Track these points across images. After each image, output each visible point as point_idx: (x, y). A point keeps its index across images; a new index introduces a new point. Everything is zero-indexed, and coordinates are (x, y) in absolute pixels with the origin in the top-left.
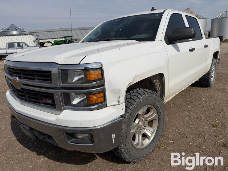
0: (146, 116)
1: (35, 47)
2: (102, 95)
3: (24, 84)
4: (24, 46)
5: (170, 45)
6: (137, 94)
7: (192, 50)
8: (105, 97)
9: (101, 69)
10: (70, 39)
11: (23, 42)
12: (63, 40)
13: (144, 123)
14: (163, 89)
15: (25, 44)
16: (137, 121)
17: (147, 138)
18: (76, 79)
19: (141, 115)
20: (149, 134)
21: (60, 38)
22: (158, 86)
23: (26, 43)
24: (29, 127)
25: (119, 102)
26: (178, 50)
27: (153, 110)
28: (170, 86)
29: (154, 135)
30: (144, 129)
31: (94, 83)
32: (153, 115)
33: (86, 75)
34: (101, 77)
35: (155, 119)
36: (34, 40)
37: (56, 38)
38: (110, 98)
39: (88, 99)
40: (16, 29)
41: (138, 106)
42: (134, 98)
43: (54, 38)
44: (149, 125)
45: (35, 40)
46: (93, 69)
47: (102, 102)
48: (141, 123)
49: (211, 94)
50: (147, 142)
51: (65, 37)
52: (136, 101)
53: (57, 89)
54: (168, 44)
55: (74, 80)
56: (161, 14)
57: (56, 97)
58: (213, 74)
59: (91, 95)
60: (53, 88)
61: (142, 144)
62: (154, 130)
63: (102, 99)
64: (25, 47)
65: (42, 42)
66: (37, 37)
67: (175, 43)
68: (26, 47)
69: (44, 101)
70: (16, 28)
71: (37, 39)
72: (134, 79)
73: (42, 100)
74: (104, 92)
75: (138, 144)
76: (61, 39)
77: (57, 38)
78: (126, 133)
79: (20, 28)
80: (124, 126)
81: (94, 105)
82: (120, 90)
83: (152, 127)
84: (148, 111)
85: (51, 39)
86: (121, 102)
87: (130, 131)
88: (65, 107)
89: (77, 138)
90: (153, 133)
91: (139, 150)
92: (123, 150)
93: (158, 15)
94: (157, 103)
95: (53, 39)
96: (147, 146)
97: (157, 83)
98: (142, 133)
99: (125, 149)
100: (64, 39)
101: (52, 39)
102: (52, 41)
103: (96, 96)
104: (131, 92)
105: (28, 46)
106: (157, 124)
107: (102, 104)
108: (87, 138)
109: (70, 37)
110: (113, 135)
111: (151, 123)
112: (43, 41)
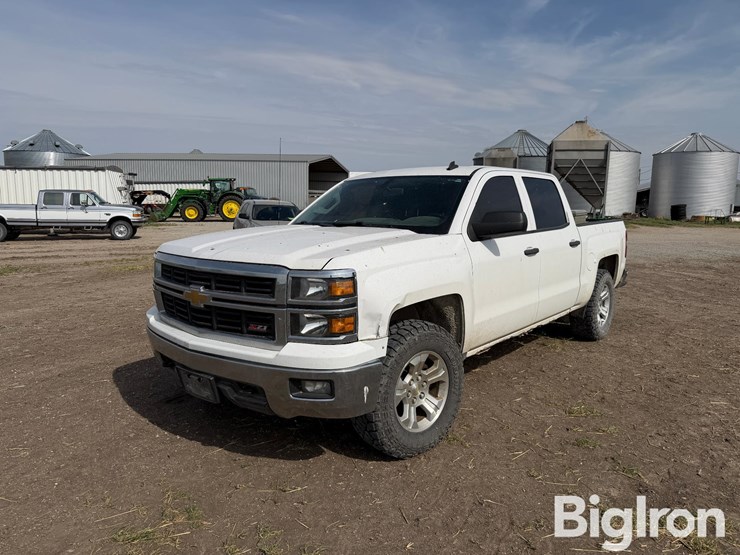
0: (425, 373)
1: (120, 206)
2: (352, 319)
3: (214, 299)
4: (90, 203)
5: (479, 243)
6: (409, 328)
7: (531, 252)
8: (355, 323)
9: (353, 279)
10: (227, 188)
11: (88, 192)
12: (203, 188)
13: (421, 386)
14: (461, 324)
15: (96, 196)
16: (408, 379)
17: (425, 416)
18: (311, 291)
19: (416, 369)
20: (430, 408)
21: (196, 182)
22: (453, 319)
23: (97, 193)
24: (212, 376)
25: (378, 334)
26: (496, 251)
27: (439, 362)
28: (476, 321)
29: (439, 412)
30: (421, 398)
31: (342, 300)
32: (439, 372)
33: (330, 288)
34: (352, 291)
35: (443, 382)
36: (120, 185)
37: (181, 183)
38: (364, 328)
39: (329, 326)
40: (57, 146)
41: (410, 347)
42: (404, 333)
43: (178, 183)
44: (430, 393)
45: (124, 185)
46: (341, 278)
47: (351, 332)
48: (414, 386)
49: (592, 355)
50: (425, 424)
51: (212, 182)
52: (408, 338)
53: (282, 306)
54: (473, 241)
55: (309, 293)
56: (466, 179)
57: (278, 320)
58: (604, 310)
59: (335, 318)
60: (275, 306)
61: (415, 426)
62: (440, 403)
63: (352, 328)
64: (94, 204)
65: (140, 192)
66: (130, 178)
67: (490, 238)
68: (97, 205)
69: (252, 327)
70: (58, 143)
71: (129, 183)
72: (405, 299)
73: (248, 326)
74: (355, 315)
75: (408, 422)
76: (199, 187)
77: (185, 183)
78: (386, 393)
79: (68, 144)
80: (384, 381)
81: (338, 335)
82: (381, 315)
83: (436, 396)
84: (429, 363)
85: (167, 183)
86: (381, 335)
87: (394, 393)
88: (290, 337)
89: (305, 391)
90: (437, 408)
91: (410, 433)
92: (380, 424)
93: (459, 181)
94: (447, 350)
95: (174, 183)
96: (425, 432)
97: (450, 312)
98: (417, 404)
99: (384, 424)
100: (207, 187)
101: (170, 183)
102: (171, 189)
103: (343, 322)
104: (400, 324)
105: (102, 203)
106: (446, 392)
107: (351, 336)
108: (323, 391)
109: (228, 184)
110: (366, 389)
111: (434, 389)
112: (141, 190)
